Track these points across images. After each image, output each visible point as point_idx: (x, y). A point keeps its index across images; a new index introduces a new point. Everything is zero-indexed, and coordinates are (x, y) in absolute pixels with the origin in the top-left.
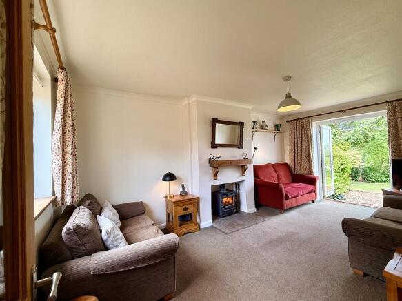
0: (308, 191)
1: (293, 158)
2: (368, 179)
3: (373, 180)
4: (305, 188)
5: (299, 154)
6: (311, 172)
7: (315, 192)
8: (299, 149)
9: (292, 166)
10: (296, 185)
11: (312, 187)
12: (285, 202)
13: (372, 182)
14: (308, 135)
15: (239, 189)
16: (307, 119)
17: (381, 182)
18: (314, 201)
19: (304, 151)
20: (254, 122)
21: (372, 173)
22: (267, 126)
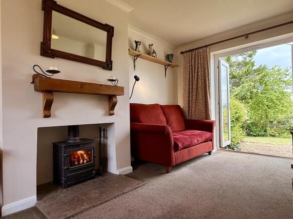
0: (204, 139)
1: (187, 99)
2: (251, 133)
3: (255, 134)
4: (200, 135)
5: (194, 93)
6: (207, 115)
7: (211, 140)
8: (194, 87)
9: (186, 110)
10: (189, 132)
11: (208, 134)
12: (174, 154)
13: (254, 136)
14: (204, 69)
15: (106, 137)
16: (204, 48)
17: (261, 136)
18: (210, 153)
19: (200, 89)
20: (136, 42)
21: (254, 128)
22: (154, 52)
